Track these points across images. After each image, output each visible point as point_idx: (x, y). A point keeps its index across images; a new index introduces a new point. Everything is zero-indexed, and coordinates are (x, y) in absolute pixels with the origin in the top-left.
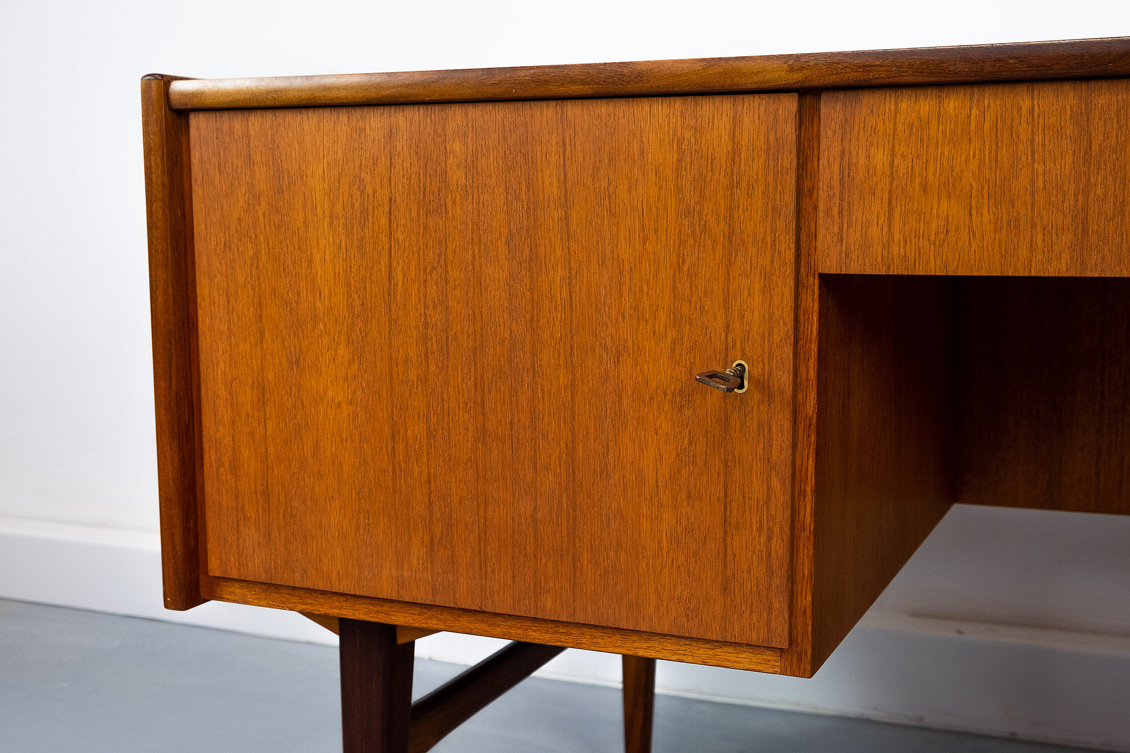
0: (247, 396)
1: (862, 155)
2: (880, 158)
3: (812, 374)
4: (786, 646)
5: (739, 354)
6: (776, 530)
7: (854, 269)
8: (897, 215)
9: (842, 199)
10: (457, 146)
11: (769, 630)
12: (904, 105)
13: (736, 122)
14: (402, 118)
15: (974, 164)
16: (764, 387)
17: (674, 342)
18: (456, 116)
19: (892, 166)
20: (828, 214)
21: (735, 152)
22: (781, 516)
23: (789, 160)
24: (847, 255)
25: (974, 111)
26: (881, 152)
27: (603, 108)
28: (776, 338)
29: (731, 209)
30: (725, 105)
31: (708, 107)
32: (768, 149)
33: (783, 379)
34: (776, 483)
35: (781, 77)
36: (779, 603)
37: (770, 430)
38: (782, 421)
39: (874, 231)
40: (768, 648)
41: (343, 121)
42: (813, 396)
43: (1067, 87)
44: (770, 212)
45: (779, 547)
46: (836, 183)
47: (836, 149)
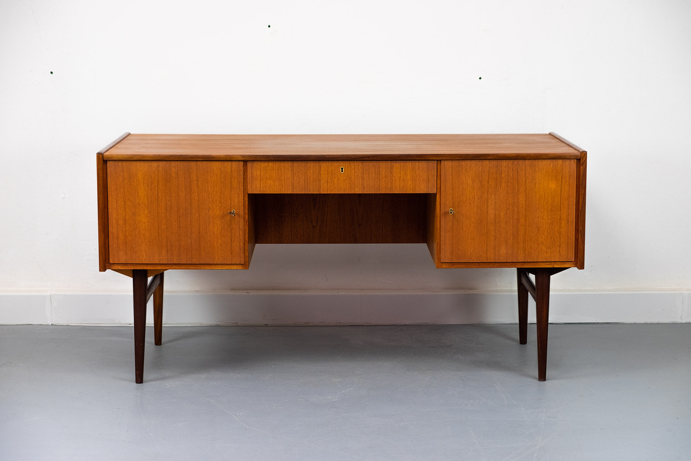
0: (121, 222)
1: (255, 172)
2: (258, 173)
3: (247, 212)
4: (244, 263)
5: (233, 209)
6: (241, 241)
7: (254, 193)
8: (262, 182)
9: (252, 180)
10: (173, 169)
11: (240, 260)
12: (262, 164)
13: (231, 166)
14: (161, 164)
15: (275, 174)
16: (238, 214)
17: (220, 207)
18: (173, 164)
19: (260, 174)
20: (249, 183)
21: (232, 171)
22: (242, 238)
23: (242, 173)
24: (253, 190)
25: (274, 165)
26: (258, 172)
27: (205, 163)
28: (240, 205)
29: (231, 182)
30: (230, 163)
31: (226, 163)
32: (238, 171)
33: (242, 213)
34: (241, 232)
35: (241, 159)
36: (242, 255)
37: (239, 223)
38: (242, 220)
39: (258, 186)
40: (240, 264)
41: (146, 164)
42: (247, 216)
43: (289, 162)
44: (238, 182)
45: (242, 244)
46: (250, 177)
47: (250, 171)
